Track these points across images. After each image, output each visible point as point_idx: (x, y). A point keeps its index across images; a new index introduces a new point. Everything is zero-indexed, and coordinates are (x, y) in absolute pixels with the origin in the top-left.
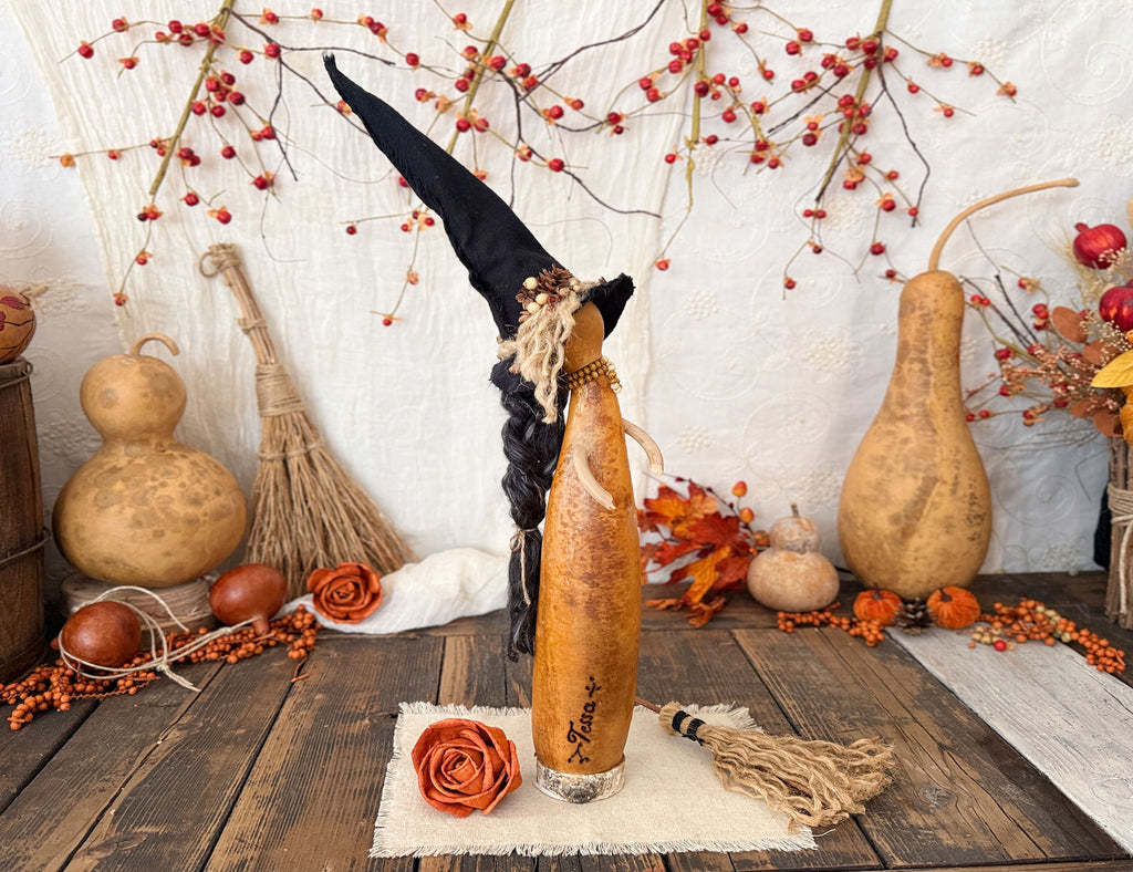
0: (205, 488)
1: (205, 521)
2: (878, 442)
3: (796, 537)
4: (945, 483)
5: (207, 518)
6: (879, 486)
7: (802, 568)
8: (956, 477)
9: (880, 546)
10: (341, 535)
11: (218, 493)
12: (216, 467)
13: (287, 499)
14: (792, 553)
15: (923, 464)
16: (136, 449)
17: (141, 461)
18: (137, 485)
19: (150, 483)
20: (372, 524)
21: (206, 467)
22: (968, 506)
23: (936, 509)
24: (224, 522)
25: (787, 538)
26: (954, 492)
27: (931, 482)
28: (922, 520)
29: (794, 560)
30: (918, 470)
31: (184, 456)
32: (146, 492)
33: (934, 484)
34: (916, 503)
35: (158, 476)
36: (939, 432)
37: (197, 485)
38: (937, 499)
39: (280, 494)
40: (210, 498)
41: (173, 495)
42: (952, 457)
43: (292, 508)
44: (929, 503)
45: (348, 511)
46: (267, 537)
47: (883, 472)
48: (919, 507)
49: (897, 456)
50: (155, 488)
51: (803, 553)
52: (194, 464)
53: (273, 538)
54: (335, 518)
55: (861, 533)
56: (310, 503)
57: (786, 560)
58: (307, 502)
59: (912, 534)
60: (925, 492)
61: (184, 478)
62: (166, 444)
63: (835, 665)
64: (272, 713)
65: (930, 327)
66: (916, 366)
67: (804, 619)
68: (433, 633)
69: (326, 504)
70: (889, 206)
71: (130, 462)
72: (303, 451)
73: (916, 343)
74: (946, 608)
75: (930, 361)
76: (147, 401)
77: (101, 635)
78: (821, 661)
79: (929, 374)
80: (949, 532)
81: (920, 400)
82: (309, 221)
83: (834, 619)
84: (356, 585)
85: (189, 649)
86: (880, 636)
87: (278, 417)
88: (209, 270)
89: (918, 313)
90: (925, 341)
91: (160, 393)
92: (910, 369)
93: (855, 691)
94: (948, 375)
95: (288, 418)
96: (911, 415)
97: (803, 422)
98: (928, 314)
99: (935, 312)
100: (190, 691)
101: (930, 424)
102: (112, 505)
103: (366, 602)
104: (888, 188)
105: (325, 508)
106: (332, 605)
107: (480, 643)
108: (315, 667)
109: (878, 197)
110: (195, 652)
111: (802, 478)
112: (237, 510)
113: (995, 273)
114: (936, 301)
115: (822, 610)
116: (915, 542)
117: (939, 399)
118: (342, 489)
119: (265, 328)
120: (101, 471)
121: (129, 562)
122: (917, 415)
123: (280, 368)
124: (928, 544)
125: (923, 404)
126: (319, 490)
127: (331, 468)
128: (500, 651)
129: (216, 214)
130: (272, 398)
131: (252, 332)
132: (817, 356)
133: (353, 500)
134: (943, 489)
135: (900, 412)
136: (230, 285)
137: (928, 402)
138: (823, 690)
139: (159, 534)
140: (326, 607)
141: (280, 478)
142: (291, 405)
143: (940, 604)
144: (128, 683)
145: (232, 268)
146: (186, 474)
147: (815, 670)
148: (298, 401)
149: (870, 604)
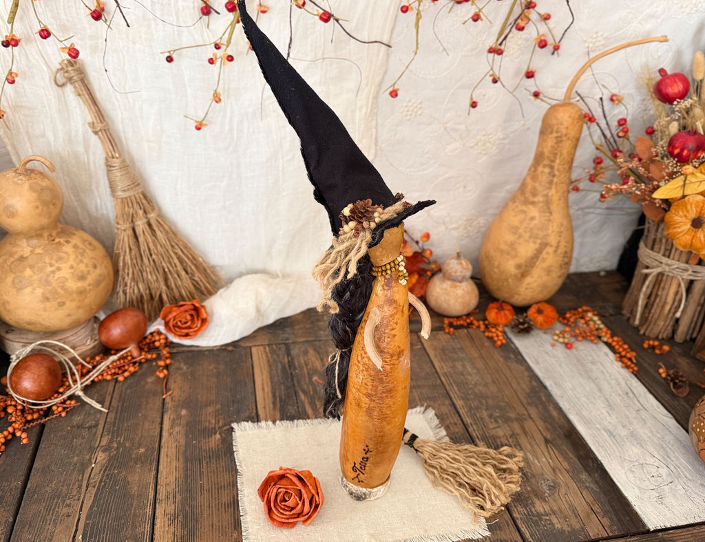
0: (87, 265)
1: (90, 290)
2: (515, 216)
3: (459, 273)
4: (551, 246)
5: (91, 287)
6: (512, 245)
7: (460, 292)
8: (559, 242)
9: (506, 280)
10: (176, 276)
11: (95, 267)
12: (90, 244)
13: (138, 255)
14: (455, 283)
15: (541, 234)
16: (34, 242)
17: (39, 251)
18: (41, 270)
19: (50, 269)
20: (195, 265)
21: (84, 247)
22: (561, 259)
23: (544, 262)
24: (102, 285)
25: (453, 274)
26: (556, 251)
27: (544, 245)
28: (535, 268)
29: (456, 287)
30: (537, 238)
31: (68, 242)
32: (48, 275)
33: (545, 247)
34: (532, 258)
35: (54, 262)
36: (554, 214)
37: (81, 264)
38: (545, 256)
39: (133, 253)
40: (91, 272)
41: (67, 276)
42: (558, 229)
43: (142, 260)
44: (540, 259)
45: (179, 259)
46: (129, 284)
47: (516, 237)
48: (535, 260)
49: (526, 228)
50: (53, 272)
51: (460, 282)
52: (75, 247)
53: (133, 284)
54: (170, 263)
55: (496, 270)
56: (154, 256)
57: (451, 287)
58: (151, 255)
59: (527, 276)
60: (539, 252)
61: (72, 261)
62: (54, 233)
63: (480, 364)
64: (158, 430)
65: (560, 145)
66: (547, 170)
67: (459, 323)
68: (242, 344)
69: (164, 256)
70: (543, 44)
71: (32, 252)
72: (145, 220)
73: (549, 155)
74: (540, 319)
75: (556, 167)
76: (38, 211)
77: (38, 384)
78: (472, 361)
79: (554, 176)
80: (548, 275)
81: (545, 192)
82: (134, 43)
83: (475, 322)
84: (192, 315)
85: (94, 375)
86: (504, 341)
87: (126, 198)
88: (61, 80)
89: (555, 135)
90: (556, 154)
91: (45, 204)
92: (542, 172)
93: (494, 389)
94: (565, 176)
95: (133, 198)
96: (539, 202)
97: (465, 187)
98: (560, 137)
99: (566, 135)
100: (101, 411)
101: (549, 208)
102: (26, 287)
103: (199, 325)
104: (543, 29)
105: (163, 259)
106: (177, 329)
107: (273, 352)
108: (175, 382)
109: (535, 35)
110: (97, 376)
111: (460, 222)
112: (109, 275)
113: (600, 96)
114: (567, 128)
115: (468, 315)
116: (528, 280)
117: (557, 192)
118: (173, 244)
119: (108, 129)
120: (12, 259)
121: (43, 322)
122: (542, 202)
123: (124, 161)
124: (535, 281)
125: (546, 196)
126: (159, 246)
127: (164, 229)
128: (286, 360)
129: (67, 51)
130: (120, 185)
131: (100, 133)
132: (480, 144)
133: (181, 250)
134: (550, 250)
135: (531, 199)
136: (79, 95)
137: (550, 194)
138: (476, 390)
139: (62, 304)
140: (173, 330)
141: (132, 241)
142: (134, 189)
143: (536, 315)
144: (60, 409)
145: (80, 82)
146: (72, 257)
147: (470, 370)
148: (139, 184)
149: (497, 313)
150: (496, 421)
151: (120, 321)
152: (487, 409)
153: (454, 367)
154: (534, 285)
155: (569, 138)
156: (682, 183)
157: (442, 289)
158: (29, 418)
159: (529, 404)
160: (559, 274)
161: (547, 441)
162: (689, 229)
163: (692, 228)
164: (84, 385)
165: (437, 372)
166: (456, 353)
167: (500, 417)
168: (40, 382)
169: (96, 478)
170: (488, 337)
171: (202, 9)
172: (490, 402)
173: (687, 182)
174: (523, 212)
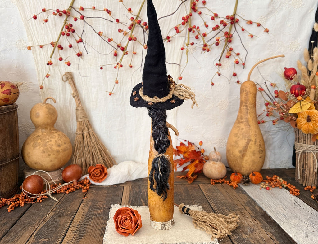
0: (62, 142)
1: (61, 152)
2: (236, 129)
3: (215, 157)
4: (253, 141)
6: (236, 142)
7: (217, 166)
8: (256, 139)
9: (237, 160)
10: (97, 157)
11: (65, 143)
12: (65, 136)
13: (83, 146)
14: (214, 162)
15: (247, 135)
16: (44, 130)
17: (45, 134)
18: (44, 140)
19: (47, 140)
20: (105, 153)
21: (62, 136)
22: (259, 148)
24: (66, 152)
25: (213, 157)
26: (255, 144)
28: (247, 152)
29: (215, 164)
30: (246, 137)
31: (56, 133)
32: (46, 143)
33: (250, 141)
34: (245, 147)
35: (49, 138)
36: (251, 126)
37: (59, 141)
38: (251, 146)
39: (81, 144)
40: (63, 145)
41: (53, 144)
42: (254, 134)
43: (84, 148)
44: (249, 147)
45: (99, 149)
46: (77, 157)
50: (48, 142)
51: (217, 162)
52: (59, 135)
53: (79, 157)
54: (96, 152)
55: (232, 156)
56: (89, 147)
57: (213, 164)
58: (88, 146)
59: (245, 156)
60: (248, 144)
61: (56, 139)
62: (52, 129)
63: (225, 194)
64: (77, 208)
65: (248, 96)
66: (245, 107)
67: (218, 181)
68: (120, 185)
69: (93, 147)
70: (237, 63)
71: (42, 134)
72: (87, 132)
73: (245, 101)
74: (254, 178)
75: (248, 106)
76: (47, 116)
77: (33, 184)
78: (222, 193)
79: (248, 110)
80: (254, 155)
81: (246, 117)
82: (91, 66)
83: (225, 181)
84: (101, 171)
85: (56, 189)
86: (237, 186)
87: (81, 121)
88: (65, 79)
89: (245, 92)
90: (247, 100)
91: (50, 114)
92: (243, 108)
93: (230, 201)
94: (253, 110)
95: (84, 122)
96: (244, 121)
97: (217, 124)
98: (247, 93)
99: (249, 92)
100: (56, 201)
101: (248, 124)
102: (37, 146)
103: (103, 176)
104: (237, 58)
105: (93, 149)
106: (94, 177)
107: (133, 188)
108: (89, 195)
109: (235, 60)
110: (58, 190)
111: (217, 140)
112: (70, 149)
113: (265, 82)
114: (249, 89)
115: (222, 179)
116: (246, 158)
117: (251, 117)
118: (97, 143)
119: (79, 96)
120: (35, 137)
121: (41, 163)
122: (245, 121)
123: (82, 107)
124: (249, 159)
125: (246, 118)
126: (92, 143)
127: (95, 136)
128: (138, 190)
129: (67, 63)
130: (80, 116)
131: (75, 97)
132: (220, 105)
133: (100, 146)
134: (252, 143)
135: (241, 121)
136: (70, 84)
137: (248, 118)
138: (222, 201)
139: (49, 155)
140: (92, 177)
141: (82, 139)
142: (85, 118)
143: (252, 176)
144: (40, 199)
145: (71, 79)
146: (57, 137)
147: (220, 195)
148: (87, 117)
149: (234, 176)
151: (71, 168)
152: (225, 207)
153: (213, 194)
154: (249, 161)
155: (251, 93)
156: (300, 106)
157: (209, 165)
158: (27, 200)
159: (246, 206)
160: (259, 156)
161: (252, 217)
162: (306, 123)
163: (307, 122)
164: (52, 192)
165: (204, 195)
166: (214, 190)
167: (231, 209)
168: (34, 184)
169: (47, 219)
170: (230, 185)
171: (114, 54)
172: (228, 204)
173: (302, 105)
174: (239, 127)
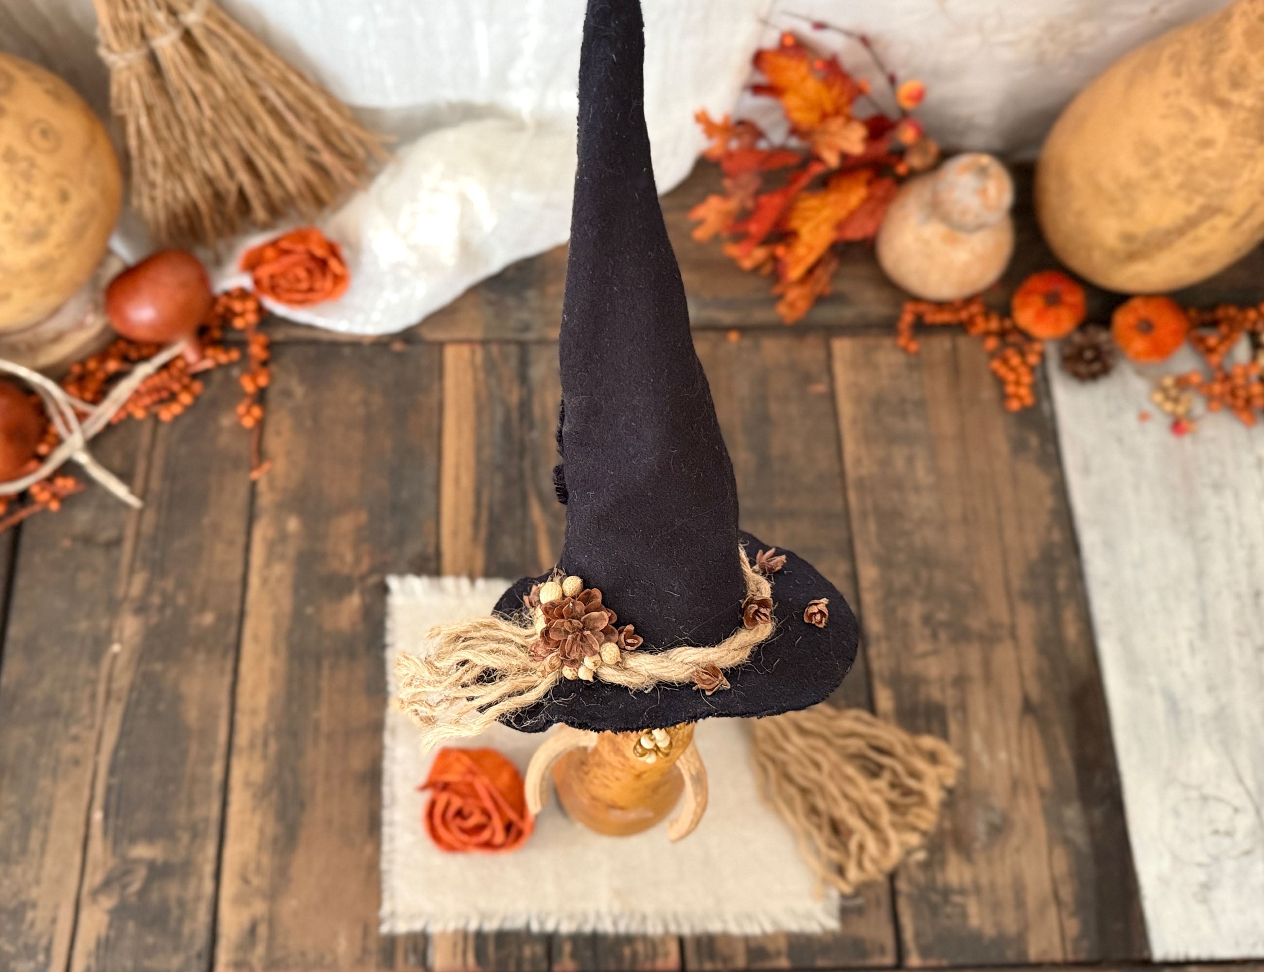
4: (1229, 215)
8: (1254, 206)
15: (1214, 184)
23: (1196, 243)
27: (1212, 211)
28: (1166, 251)
29: (955, 242)
30: (1199, 191)
33: (1213, 215)
34: (1169, 233)
38: (1204, 234)
44: (1188, 237)
47: (1145, 172)
49: (1181, 160)
51: (970, 232)
59: (1140, 260)
60: (1191, 223)
63: (950, 460)
64: (238, 570)
80: (1195, 265)
86: (1028, 400)
93: (958, 540)
107: (490, 367)
108: (278, 433)
115: (969, 301)
116: (1141, 266)
124: (1157, 271)
134: (1222, 222)
138: (917, 539)
143: (1133, 332)
147: (921, 474)
150: (935, 636)
152: (925, 599)
153: (885, 463)
159: (1025, 596)
161: (1028, 707)
165: (842, 474)
166: (903, 415)
167: (947, 625)
169: (123, 681)
170: (994, 374)
172: (939, 577)
174: (1189, 117)
